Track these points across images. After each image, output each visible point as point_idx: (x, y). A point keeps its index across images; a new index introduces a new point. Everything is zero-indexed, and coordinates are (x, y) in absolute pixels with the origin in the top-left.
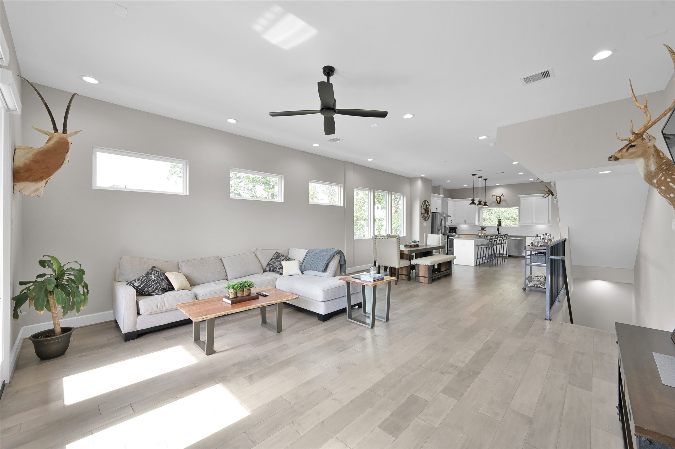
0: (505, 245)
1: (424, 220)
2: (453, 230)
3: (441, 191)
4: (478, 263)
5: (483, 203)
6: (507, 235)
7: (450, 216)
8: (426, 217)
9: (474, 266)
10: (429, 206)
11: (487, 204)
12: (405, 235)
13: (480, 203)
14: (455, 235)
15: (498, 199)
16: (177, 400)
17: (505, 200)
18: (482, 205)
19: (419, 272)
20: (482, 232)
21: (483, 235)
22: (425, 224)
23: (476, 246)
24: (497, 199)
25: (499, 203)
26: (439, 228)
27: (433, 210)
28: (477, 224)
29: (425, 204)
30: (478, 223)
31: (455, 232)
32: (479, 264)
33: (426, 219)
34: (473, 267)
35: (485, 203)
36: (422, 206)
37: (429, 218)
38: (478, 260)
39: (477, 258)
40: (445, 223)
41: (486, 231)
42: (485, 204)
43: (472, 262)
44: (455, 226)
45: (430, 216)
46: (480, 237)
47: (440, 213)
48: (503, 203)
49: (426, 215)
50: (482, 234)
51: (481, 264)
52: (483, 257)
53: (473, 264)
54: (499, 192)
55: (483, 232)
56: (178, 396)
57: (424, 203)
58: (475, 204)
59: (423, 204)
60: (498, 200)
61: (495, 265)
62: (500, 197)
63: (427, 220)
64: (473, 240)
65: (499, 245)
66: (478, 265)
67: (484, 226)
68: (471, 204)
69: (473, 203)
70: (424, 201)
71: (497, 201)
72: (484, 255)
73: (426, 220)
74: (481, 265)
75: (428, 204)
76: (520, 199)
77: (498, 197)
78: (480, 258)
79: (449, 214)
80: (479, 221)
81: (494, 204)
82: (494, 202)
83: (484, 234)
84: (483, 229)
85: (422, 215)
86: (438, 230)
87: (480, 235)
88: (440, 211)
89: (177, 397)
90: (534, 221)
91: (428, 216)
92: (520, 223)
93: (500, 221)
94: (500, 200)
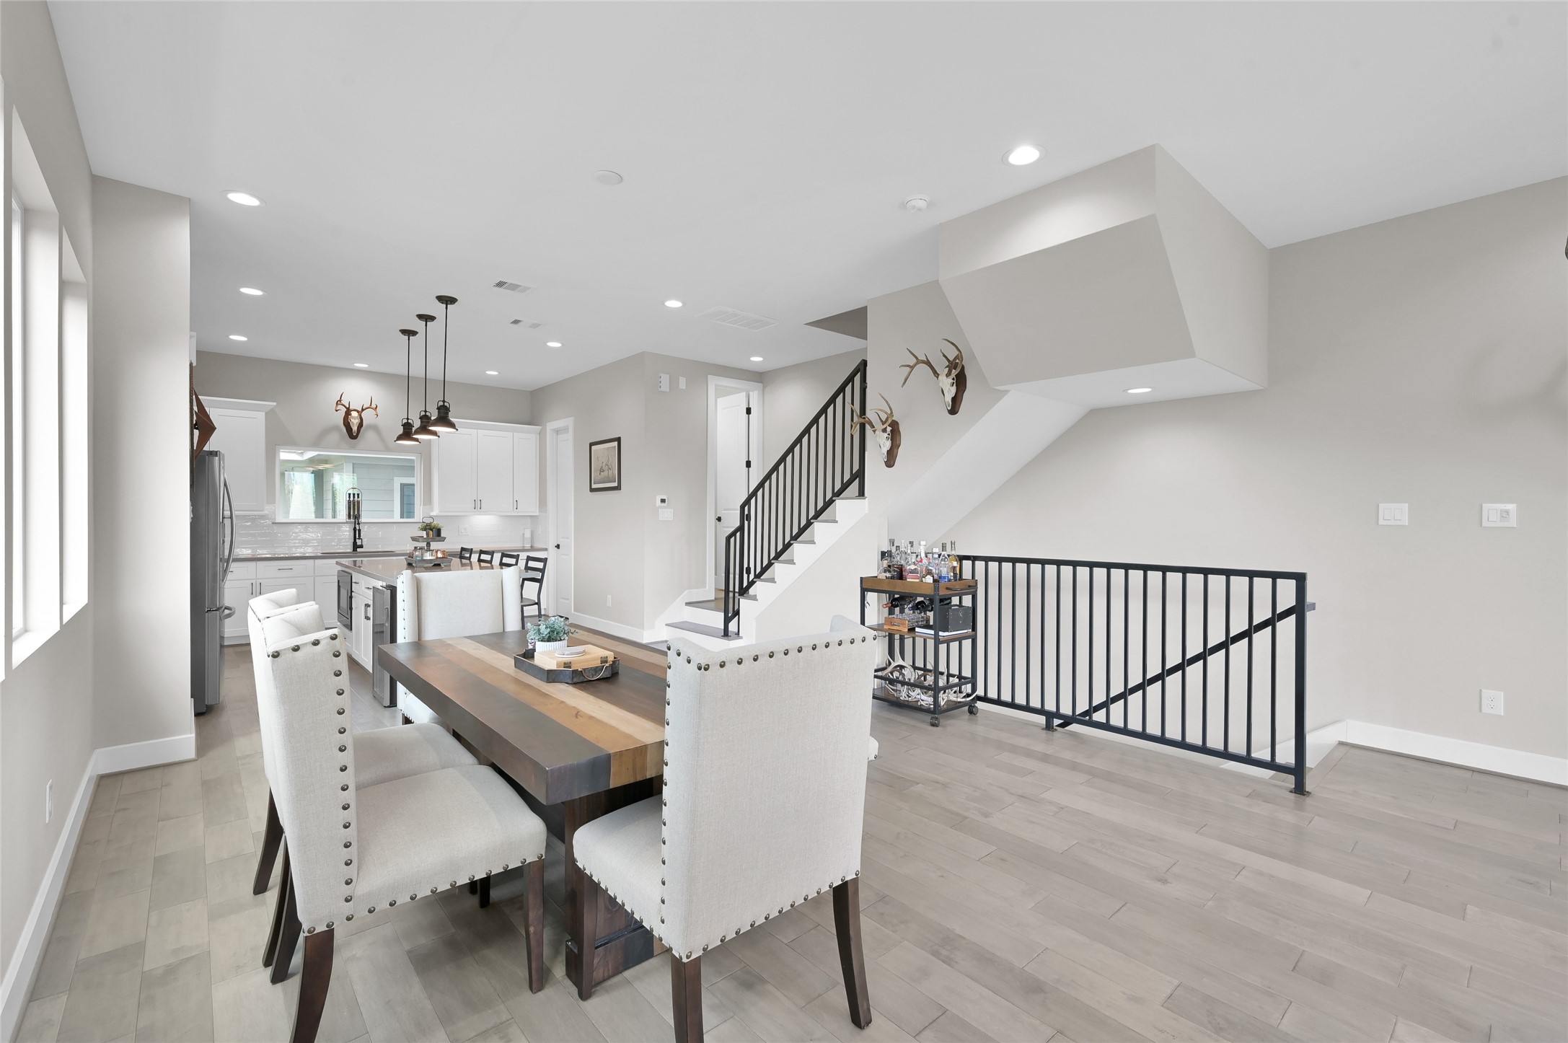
24: (350, 420)
25: (354, 436)
48: (367, 436)
54: (357, 392)
55: (434, 545)
62: (360, 413)
71: (347, 425)
77: (354, 414)
80: (270, 498)
82: (336, 428)
84: (438, 531)
90: (478, 504)
92: (432, 511)
93: (358, 502)
94: (361, 425)
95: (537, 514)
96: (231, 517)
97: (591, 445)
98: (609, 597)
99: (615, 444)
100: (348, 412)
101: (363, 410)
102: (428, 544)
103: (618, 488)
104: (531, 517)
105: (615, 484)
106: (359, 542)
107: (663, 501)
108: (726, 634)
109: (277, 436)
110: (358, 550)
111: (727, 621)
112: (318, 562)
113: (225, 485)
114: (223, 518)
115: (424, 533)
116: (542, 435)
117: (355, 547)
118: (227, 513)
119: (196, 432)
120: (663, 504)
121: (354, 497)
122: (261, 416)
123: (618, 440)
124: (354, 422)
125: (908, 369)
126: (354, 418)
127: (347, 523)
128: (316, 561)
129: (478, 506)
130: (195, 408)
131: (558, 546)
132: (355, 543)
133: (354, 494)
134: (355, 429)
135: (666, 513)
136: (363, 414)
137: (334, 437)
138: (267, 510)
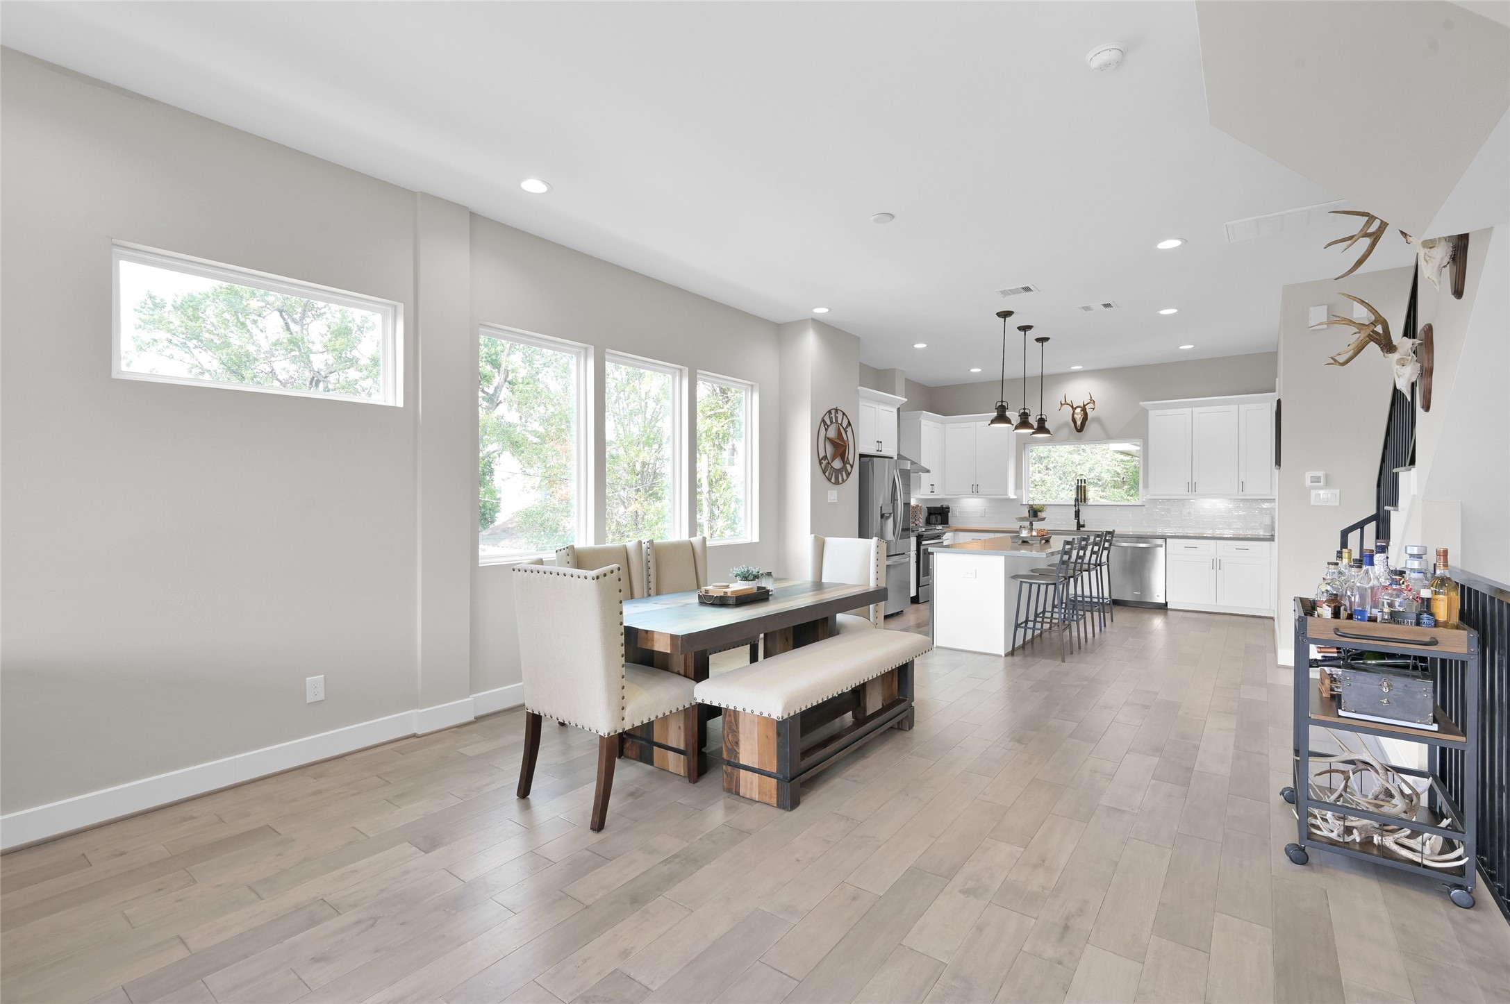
0: (1105, 568)
1: (829, 480)
2: (939, 515)
3: (900, 385)
4: (1019, 642)
5: (1033, 420)
6: (1111, 533)
7: (928, 471)
8: (839, 471)
9: (1006, 655)
10: (849, 429)
11: (1047, 425)
12: (756, 539)
13: (1024, 423)
14: (945, 533)
15: (1078, 414)
17: (1098, 420)
18: (1031, 427)
19: (737, 743)
20: (1031, 524)
21: (1034, 533)
22: (833, 494)
23: (1013, 577)
24: (1076, 416)
25: (1080, 429)
26: (887, 511)
27: (865, 447)
28: (1012, 495)
29: (832, 422)
30: (1015, 495)
31: (945, 521)
32: (1023, 646)
33: (837, 478)
34: (1002, 660)
35: (1042, 421)
36: (823, 429)
37: (848, 474)
38: (1021, 631)
39: (1017, 626)
40: (907, 493)
41: (1044, 519)
42: (1042, 428)
43: (997, 642)
44: (945, 504)
45: (852, 467)
46: (1024, 542)
47: (892, 458)
48: (1091, 428)
49: (837, 464)
50: (1031, 529)
51: (1028, 642)
52: (1036, 615)
53: (1001, 650)
54: (1079, 391)
55: (1037, 525)
57: (831, 418)
58: (1008, 421)
59: (823, 421)
60: (1079, 418)
61: (1080, 648)
62: (1084, 409)
63: (843, 481)
64: (1002, 558)
65: (1088, 570)
66: (1019, 648)
67: (1038, 501)
68: (993, 422)
69: (1002, 418)
70: (830, 412)
71: (1074, 420)
72: (1040, 610)
73: (837, 483)
74: (1028, 647)
75: (845, 424)
76: (1145, 412)
77: (1078, 410)
78: (1026, 622)
79: (924, 464)
80: (1018, 485)
81: (1065, 432)
82: (1066, 424)
83: (1038, 531)
84: (1035, 512)
85: (821, 463)
86: (882, 516)
87: (1024, 534)
88: (890, 449)
90: (1192, 487)
91: (844, 468)
92: (1148, 494)
93: (1085, 487)
94: (1085, 419)
100: (1074, 409)
101: (1085, 405)
103: (1280, 463)
117: (1079, 526)
121: (1081, 483)
123: (1279, 403)
132: (1079, 523)
133: (1081, 480)
134: (1079, 423)
136: (1086, 409)
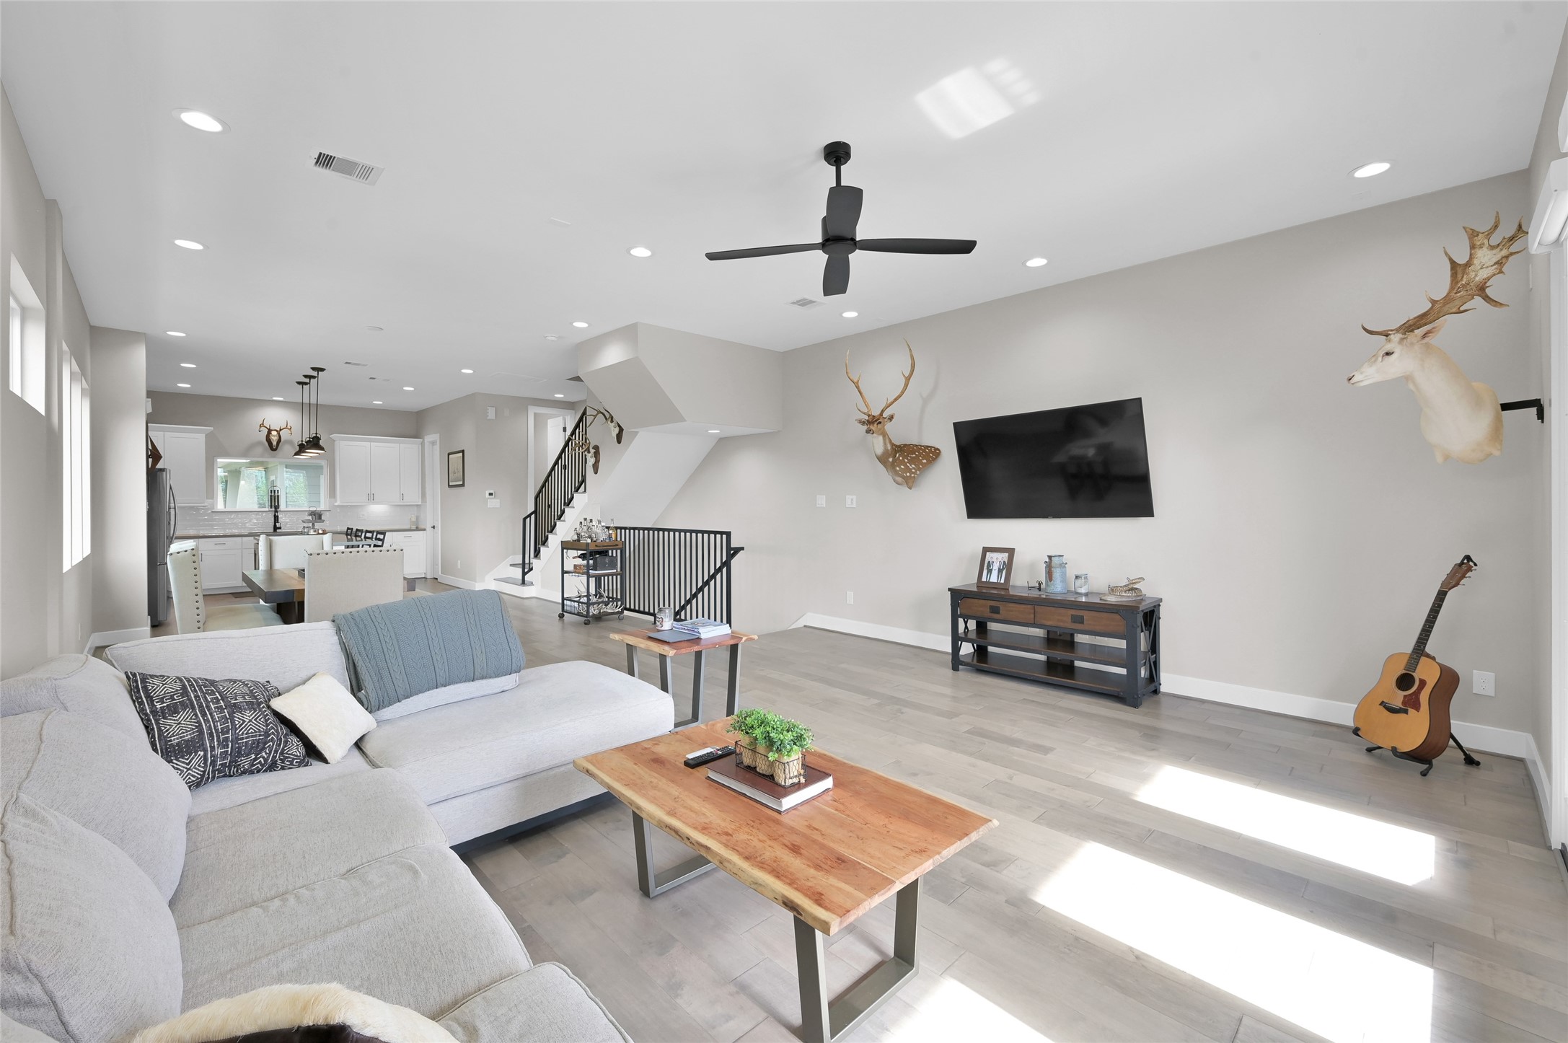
16: (1143, 953)
17: (290, 443)
24: (270, 437)
25: (276, 449)
54: (276, 417)
56: (1132, 958)
62: (279, 432)
71: (269, 441)
76: (333, 442)
77: (274, 433)
80: (209, 495)
82: (260, 443)
84: (319, 516)
89: (1137, 957)
92: (336, 502)
93: (278, 496)
94: (279, 441)
95: (420, 503)
96: (175, 508)
97: (449, 455)
98: (459, 562)
99: (461, 454)
100: (270, 431)
101: (281, 430)
102: (313, 525)
103: (463, 485)
104: (417, 505)
105: (461, 483)
106: (278, 525)
107: (491, 494)
108: (523, 582)
109: (214, 450)
110: (278, 530)
111: (524, 574)
112: (244, 539)
113: (171, 488)
114: (169, 508)
115: (310, 518)
116: (423, 444)
117: (275, 528)
118: (172, 505)
119: (150, 460)
120: (491, 497)
121: (275, 493)
122: (202, 437)
123: (463, 452)
124: (274, 439)
125: (593, 417)
126: (274, 436)
127: (269, 511)
128: (244, 538)
129: (371, 498)
130: (150, 447)
131: (434, 527)
132: (275, 525)
133: (275, 491)
134: (275, 443)
135: (493, 503)
136: (281, 433)
137: (259, 450)
138: (208, 502)
